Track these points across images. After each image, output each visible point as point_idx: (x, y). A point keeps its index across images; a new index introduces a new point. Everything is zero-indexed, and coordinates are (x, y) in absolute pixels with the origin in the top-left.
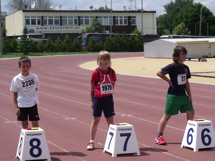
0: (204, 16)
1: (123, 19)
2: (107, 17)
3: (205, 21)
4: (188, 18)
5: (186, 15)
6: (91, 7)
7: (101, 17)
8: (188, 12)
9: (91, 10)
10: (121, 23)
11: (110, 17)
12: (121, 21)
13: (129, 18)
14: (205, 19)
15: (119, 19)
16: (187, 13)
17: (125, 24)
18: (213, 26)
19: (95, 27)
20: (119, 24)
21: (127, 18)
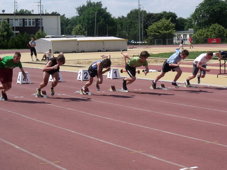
0: (103, 18)
1: (32, 21)
2: (17, 20)
3: (104, 23)
4: (89, 20)
5: (88, 17)
6: (3, 11)
7: (13, 20)
8: (90, 14)
9: (3, 13)
10: (30, 24)
11: (20, 20)
12: (30, 22)
13: (37, 20)
14: (104, 21)
15: (28, 21)
16: (89, 16)
17: (33, 25)
18: (111, 27)
19: (5, 28)
20: (28, 26)
21: (35, 21)
